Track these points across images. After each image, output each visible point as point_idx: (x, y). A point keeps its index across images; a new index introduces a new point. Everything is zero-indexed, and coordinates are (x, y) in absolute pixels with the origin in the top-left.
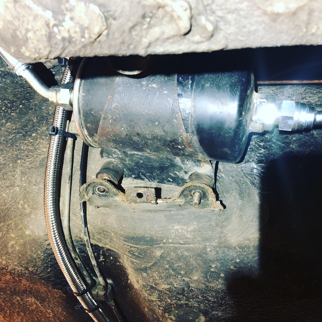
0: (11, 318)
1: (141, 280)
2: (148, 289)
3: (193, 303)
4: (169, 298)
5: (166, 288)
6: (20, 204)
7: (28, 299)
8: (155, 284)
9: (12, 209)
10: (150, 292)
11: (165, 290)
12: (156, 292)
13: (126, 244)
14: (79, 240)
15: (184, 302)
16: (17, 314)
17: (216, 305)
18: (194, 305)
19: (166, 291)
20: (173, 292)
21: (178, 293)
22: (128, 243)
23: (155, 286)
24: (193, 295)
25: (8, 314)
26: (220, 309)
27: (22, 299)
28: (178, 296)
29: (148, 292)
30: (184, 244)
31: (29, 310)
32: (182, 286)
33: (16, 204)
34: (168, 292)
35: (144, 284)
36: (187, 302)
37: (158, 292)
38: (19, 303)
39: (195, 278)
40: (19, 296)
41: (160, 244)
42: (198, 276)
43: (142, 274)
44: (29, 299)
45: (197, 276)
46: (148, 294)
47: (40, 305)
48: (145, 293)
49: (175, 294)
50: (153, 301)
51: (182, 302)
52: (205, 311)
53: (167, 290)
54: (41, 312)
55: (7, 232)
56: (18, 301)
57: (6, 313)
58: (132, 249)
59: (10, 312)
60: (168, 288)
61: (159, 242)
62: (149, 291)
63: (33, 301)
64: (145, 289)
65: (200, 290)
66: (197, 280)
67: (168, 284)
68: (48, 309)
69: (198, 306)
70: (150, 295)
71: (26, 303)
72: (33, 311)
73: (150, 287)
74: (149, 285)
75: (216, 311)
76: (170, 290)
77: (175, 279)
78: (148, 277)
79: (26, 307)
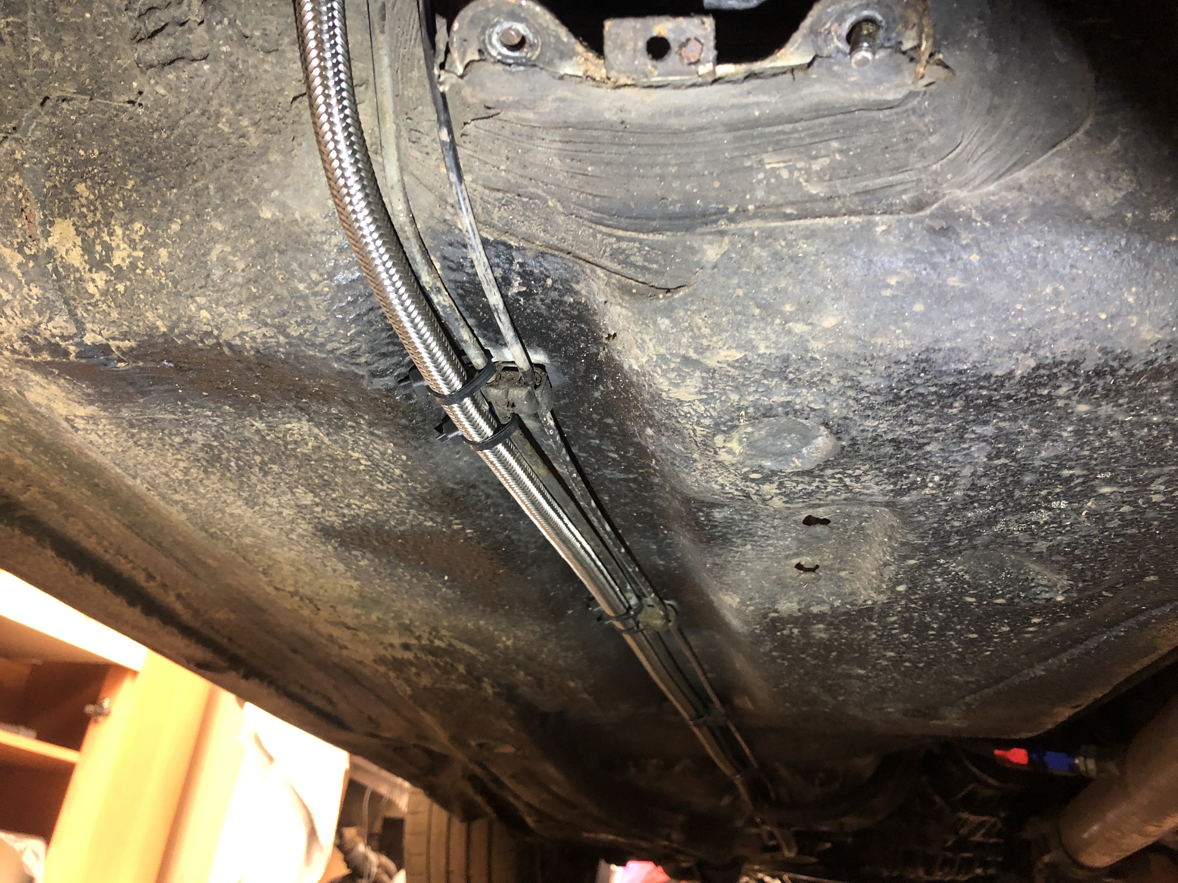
0: (242, 483)
1: (651, 340)
2: (673, 365)
3: (810, 399)
4: (737, 389)
5: (730, 359)
6: (224, 120)
7: (288, 426)
8: (696, 351)
9: (201, 138)
10: (679, 375)
11: (725, 365)
12: (698, 373)
13: (600, 232)
14: (442, 227)
15: (782, 399)
16: (261, 469)
17: (880, 399)
18: (813, 405)
19: (729, 369)
20: (750, 371)
21: (766, 374)
22: (608, 226)
23: (694, 356)
24: (812, 376)
25: (233, 471)
26: (887, 412)
27: (271, 428)
28: (765, 382)
29: (673, 375)
30: (799, 217)
31: (296, 457)
32: (785, 351)
33: (209, 119)
34: (733, 372)
35: (662, 351)
36: (789, 398)
37: (704, 374)
38: (263, 438)
39: (829, 322)
40: (261, 418)
41: (716, 222)
42: (836, 316)
43: (655, 322)
44: (294, 425)
45: (833, 316)
46: (671, 383)
47: (326, 440)
48: (661, 380)
49: (757, 376)
50: (681, 402)
51: (775, 398)
52: (840, 422)
53: (733, 367)
54: (333, 459)
55: (198, 216)
56: (258, 431)
57: (228, 468)
58: (624, 245)
59: (237, 465)
60: (737, 361)
61: (714, 217)
62: (675, 373)
63: (306, 429)
64: (664, 367)
65: (838, 357)
66: (832, 329)
67: (738, 347)
68: (353, 449)
69: (823, 406)
70: (677, 385)
71: (284, 436)
72: (307, 458)
73: (678, 360)
74: (677, 355)
75: (873, 418)
76: (742, 365)
77: (764, 329)
78: (674, 330)
79: (286, 448)
